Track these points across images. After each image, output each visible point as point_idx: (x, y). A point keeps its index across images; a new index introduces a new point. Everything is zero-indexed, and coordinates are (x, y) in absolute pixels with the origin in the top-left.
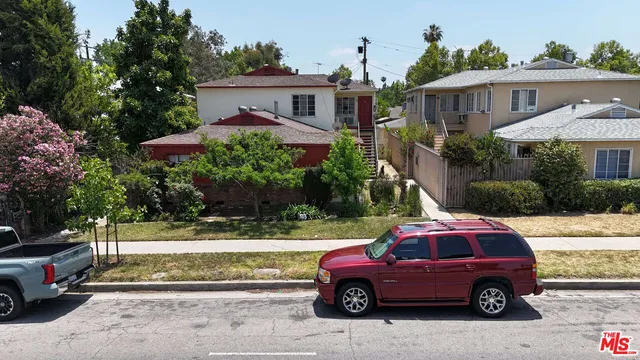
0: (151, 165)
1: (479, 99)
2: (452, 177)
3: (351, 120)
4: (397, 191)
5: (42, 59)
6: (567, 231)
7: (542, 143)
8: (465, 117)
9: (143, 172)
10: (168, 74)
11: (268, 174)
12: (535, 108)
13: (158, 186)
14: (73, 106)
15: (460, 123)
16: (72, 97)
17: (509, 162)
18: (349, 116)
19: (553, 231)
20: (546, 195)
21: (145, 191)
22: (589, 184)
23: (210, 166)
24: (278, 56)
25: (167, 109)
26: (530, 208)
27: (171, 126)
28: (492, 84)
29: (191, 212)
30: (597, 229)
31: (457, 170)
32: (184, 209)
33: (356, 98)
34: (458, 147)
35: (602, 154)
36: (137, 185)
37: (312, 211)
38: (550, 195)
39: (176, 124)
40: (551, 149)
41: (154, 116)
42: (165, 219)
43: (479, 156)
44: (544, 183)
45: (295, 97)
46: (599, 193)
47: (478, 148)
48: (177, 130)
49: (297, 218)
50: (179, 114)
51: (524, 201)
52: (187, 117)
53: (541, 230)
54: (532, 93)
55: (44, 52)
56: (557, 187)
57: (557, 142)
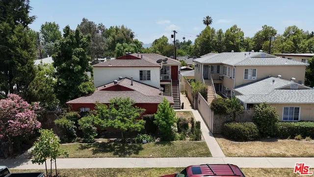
0: (72, 114)
1: (229, 71)
2: (215, 119)
3: (168, 77)
4: (190, 125)
5: (19, 68)
6: (269, 153)
7: (258, 104)
8: (223, 77)
9: (68, 118)
10: (80, 67)
11: (128, 125)
12: (256, 78)
13: (75, 125)
14: (34, 88)
15: (220, 80)
16: (33, 84)
17: (243, 113)
18: (167, 75)
19: (263, 154)
20: (260, 130)
21: (69, 128)
22: (280, 125)
23: (100, 120)
24: (132, 36)
25: (79, 84)
26: (252, 137)
27: (81, 92)
28: (235, 66)
29: (91, 138)
30: (283, 152)
31: (218, 116)
32: (87, 137)
33: (170, 67)
34: (218, 106)
35: (286, 109)
36: (65, 126)
37: (149, 138)
38: (262, 131)
39: (84, 92)
40: (262, 109)
41: (73, 87)
42: (78, 141)
43: (229, 110)
44: (258, 125)
45: (141, 72)
46: (285, 129)
47: (228, 106)
48: (84, 95)
49: (142, 141)
50: (85, 87)
51: (250, 134)
52: (89, 88)
53: (257, 152)
54: (254, 71)
55: (20, 64)
56: (265, 127)
57: (265, 105)
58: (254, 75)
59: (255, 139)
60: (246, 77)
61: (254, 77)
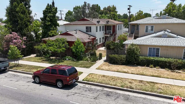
3: (110, 32)
5: (19, 22)
10: (49, 23)
18: (110, 31)
20: (127, 59)
25: (49, 31)
28: (139, 24)
33: (112, 26)
35: (150, 49)
39: (50, 35)
43: (112, 47)
46: (143, 60)
49: (66, 59)
50: (51, 32)
52: (53, 33)
54: (152, 27)
55: (20, 20)
58: (152, 30)
59: (123, 64)
60: (147, 31)
61: (152, 31)
